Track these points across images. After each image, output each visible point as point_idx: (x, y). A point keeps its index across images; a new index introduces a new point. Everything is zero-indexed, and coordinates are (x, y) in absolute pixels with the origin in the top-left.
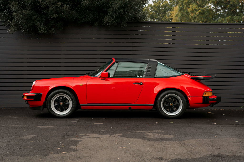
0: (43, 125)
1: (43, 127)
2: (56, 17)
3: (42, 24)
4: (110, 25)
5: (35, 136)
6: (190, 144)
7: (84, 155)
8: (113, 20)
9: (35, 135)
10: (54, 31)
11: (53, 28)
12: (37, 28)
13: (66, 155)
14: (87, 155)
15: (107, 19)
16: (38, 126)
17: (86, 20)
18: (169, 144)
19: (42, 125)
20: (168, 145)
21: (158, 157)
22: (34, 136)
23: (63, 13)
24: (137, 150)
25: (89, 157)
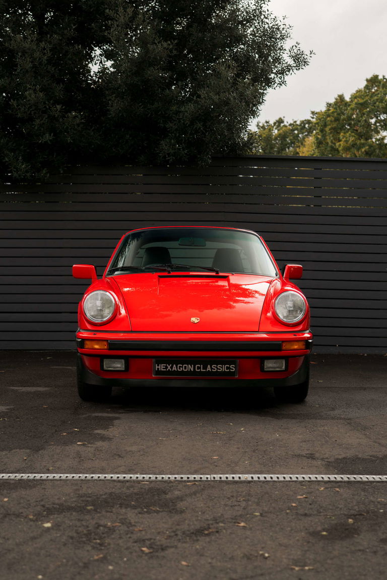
0: (24, 387)
1: (24, 389)
2: (50, 140)
3: (20, 158)
4: (171, 160)
5: (8, 409)
6: (373, 426)
7: (128, 449)
8: (179, 149)
9: (8, 407)
10: (48, 175)
11: (45, 169)
12: (10, 166)
13: (85, 448)
14: (134, 448)
15: (166, 146)
16: (13, 388)
17: (120, 150)
18: (323, 426)
19: (21, 386)
20: (322, 428)
21: (304, 453)
22: (6, 409)
23: (68, 133)
24: (252, 437)
25: (142, 453)
